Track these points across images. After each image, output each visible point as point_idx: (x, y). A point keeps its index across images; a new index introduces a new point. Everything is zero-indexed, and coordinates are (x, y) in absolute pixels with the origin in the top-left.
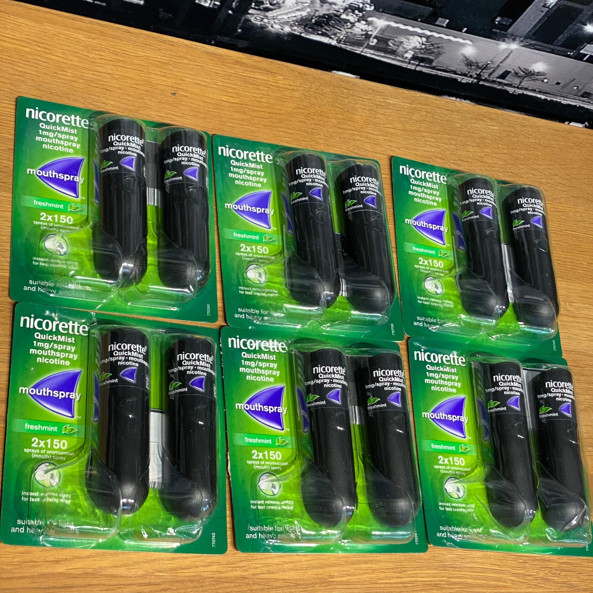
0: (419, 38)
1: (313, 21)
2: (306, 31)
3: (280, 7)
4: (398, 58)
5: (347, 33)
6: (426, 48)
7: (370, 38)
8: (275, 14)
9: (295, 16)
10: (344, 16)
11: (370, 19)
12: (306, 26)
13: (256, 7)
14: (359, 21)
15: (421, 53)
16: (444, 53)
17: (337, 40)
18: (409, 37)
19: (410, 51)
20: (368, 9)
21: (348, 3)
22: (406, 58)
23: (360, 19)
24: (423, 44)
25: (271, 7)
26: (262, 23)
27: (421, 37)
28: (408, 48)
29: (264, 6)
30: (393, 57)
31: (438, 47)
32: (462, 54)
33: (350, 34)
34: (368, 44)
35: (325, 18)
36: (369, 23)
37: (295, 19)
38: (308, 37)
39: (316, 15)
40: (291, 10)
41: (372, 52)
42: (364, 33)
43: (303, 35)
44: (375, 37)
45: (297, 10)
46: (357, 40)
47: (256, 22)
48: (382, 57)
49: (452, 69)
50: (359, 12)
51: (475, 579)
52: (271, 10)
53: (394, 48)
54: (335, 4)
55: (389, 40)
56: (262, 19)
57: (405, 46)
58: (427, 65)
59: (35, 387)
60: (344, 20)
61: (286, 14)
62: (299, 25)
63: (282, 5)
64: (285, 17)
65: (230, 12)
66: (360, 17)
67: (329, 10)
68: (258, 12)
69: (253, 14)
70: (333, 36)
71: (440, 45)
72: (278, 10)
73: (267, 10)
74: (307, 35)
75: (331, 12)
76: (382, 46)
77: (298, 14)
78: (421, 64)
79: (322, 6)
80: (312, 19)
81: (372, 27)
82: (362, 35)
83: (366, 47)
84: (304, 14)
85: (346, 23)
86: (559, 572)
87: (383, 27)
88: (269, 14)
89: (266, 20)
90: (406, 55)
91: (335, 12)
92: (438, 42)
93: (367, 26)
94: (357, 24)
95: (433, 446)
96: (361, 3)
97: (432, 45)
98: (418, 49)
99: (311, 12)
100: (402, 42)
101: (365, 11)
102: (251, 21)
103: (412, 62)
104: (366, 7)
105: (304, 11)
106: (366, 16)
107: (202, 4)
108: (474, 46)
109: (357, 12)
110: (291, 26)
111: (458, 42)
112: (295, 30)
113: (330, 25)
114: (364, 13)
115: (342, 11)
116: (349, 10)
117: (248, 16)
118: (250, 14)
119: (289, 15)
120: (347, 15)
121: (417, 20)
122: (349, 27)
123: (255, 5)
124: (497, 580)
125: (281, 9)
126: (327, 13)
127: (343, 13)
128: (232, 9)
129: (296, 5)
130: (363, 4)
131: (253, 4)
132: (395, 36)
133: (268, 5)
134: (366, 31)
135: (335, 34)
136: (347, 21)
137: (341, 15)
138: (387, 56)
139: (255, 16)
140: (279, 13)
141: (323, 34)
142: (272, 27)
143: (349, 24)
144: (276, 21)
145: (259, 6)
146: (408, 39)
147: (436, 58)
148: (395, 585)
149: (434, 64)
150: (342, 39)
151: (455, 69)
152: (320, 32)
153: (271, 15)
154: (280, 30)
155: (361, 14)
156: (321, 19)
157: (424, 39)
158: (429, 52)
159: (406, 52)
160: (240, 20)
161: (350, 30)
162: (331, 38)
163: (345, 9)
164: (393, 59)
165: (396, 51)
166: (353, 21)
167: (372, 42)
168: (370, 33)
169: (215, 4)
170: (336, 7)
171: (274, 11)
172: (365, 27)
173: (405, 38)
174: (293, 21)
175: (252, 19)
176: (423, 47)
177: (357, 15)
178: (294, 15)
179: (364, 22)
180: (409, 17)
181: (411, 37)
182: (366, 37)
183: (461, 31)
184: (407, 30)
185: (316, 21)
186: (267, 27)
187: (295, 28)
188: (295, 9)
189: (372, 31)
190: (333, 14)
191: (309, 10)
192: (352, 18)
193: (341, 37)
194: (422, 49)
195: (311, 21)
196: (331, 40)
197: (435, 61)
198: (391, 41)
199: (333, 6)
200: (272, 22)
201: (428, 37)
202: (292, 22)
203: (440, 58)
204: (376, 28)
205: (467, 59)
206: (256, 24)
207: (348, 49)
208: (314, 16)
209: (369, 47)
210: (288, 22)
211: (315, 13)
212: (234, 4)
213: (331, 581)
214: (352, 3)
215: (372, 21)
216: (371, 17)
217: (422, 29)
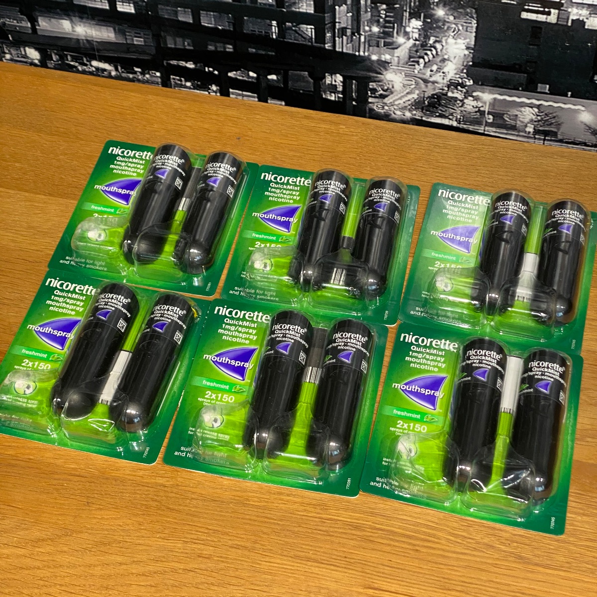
0: (530, 109)
1: (426, 102)
2: (425, 114)
3: (392, 93)
4: (521, 134)
5: (462, 111)
6: (542, 119)
7: (484, 115)
8: (391, 101)
9: (409, 100)
10: (450, 94)
11: (475, 94)
12: (422, 109)
13: (373, 95)
14: (466, 98)
15: (541, 126)
16: (562, 123)
17: (456, 121)
18: (520, 109)
19: (529, 125)
20: (468, 83)
21: (448, 80)
22: (529, 132)
23: (467, 95)
24: (538, 116)
25: (384, 93)
26: (384, 111)
27: (532, 107)
28: (526, 120)
29: (379, 93)
30: (517, 133)
31: (554, 117)
32: (582, 122)
33: (464, 112)
34: (486, 122)
35: (435, 98)
36: (476, 99)
37: (410, 103)
38: (429, 120)
39: (426, 96)
40: (402, 94)
41: (494, 129)
42: (477, 109)
43: (424, 119)
44: (489, 113)
45: (408, 93)
46: (474, 118)
47: (380, 111)
48: (506, 134)
49: (580, 140)
50: (462, 87)
51: (403, 529)
52: (386, 96)
53: (513, 123)
54: (437, 83)
55: (504, 114)
56: (383, 107)
57: (521, 119)
58: (553, 139)
59: (40, 326)
60: (452, 98)
61: (400, 98)
62: (416, 108)
63: (393, 89)
64: (401, 102)
65: (354, 103)
66: (465, 93)
67: (434, 89)
68: (377, 100)
69: (373, 103)
70: (451, 117)
71: (554, 115)
72: (391, 96)
73: (383, 97)
74: (428, 118)
75: (437, 91)
76: (500, 122)
77: (410, 97)
78: (547, 138)
79: (427, 86)
80: (424, 101)
81: (482, 102)
82: (476, 112)
83: (486, 125)
84: (416, 96)
85: (456, 101)
86: (509, 542)
87: (491, 101)
88: (386, 100)
89: (386, 108)
90: (528, 129)
91: (441, 91)
92: (551, 112)
93: (475, 102)
94: (466, 101)
95: (395, 411)
96: (459, 78)
97: (546, 114)
98: (535, 122)
99: (420, 93)
100: (517, 115)
101: (466, 86)
102: (375, 110)
103: (537, 136)
104: (466, 82)
105: (414, 93)
106: (470, 92)
107: (329, 98)
108: (589, 111)
109: (459, 87)
110: (410, 110)
111: (570, 108)
112: (415, 115)
113: (442, 105)
114: (466, 88)
115: (446, 89)
116: (452, 87)
117: (370, 105)
118: (371, 103)
119: (404, 100)
120: (453, 93)
121: (518, 90)
122: (460, 105)
123: (371, 93)
124: (429, 535)
125: (394, 94)
126: (434, 92)
127: (448, 90)
128: (354, 100)
129: (404, 89)
130: (462, 79)
131: (369, 92)
132: (508, 109)
133: (382, 92)
134: (477, 107)
135: (452, 114)
136: (456, 99)
137: (447, 93)
138: (510, 132)
139: (376, 104)
140: (394, 99)
141: (441, 116)
142: (395, 114)
143: (458, 102)
144: (396, 107)
145: (374, 94)
146: (521, 112)
147: (559, 129)
148: (312, 519)
149: (560, 137)
150: (460, 119)
151: (584, 141)
152: (437, 114)
153: (388, 102)
154: (403, 116)
155: (464, 90)
156: (432, 100)
157: (536, 110)
158: (547, 123)
159: (526, 126)
160: (366, 109)
161: (462, 109)
162: (450, 119)
163: (448, 87)
164: (517, 136)
165: (516, 126)
166: (461, 99)
167: (489, 119)
168: (482, 109)
169: (339, 97)
170: (440, 86)
171: (389, 97)
172: (475, 103)
173: (517, 111)
174: (409, 105)
175: (375, 108)
176: (539, 118)
177: (461, 91)
178: (407, 99)
179: (470, 98)
180: (510, 87)
181: (523, 109)
182: (481, 114)
183: (566, 96)
184: (514, 101)
185: (428, 102)
186: (391, 115)
187: (414, 112)
188: (405, 92)
189: (482, 106)
190: (440, 93)
191: (417, 92)
192: (458, 95)
193: (459, 117)
194: (539, 121)
195: (425, 103)
196: (451, 121)
197: (559, 133)
198: (505, 115)
199: (436, 84)
200: (393, 109)
201: (539, 107)
202: (409, 107)
203: (563, 129)
204: (485, 103)
205: (590, 128)
206: (380, 113)
207: (471, 129)
208: (424, 97)
209: (487, 124)
210: (406, 107)
211: (424, 94)
212: (354, 94)
213: (246, 504)
214: (451, 80)
215: (478, 96)
216: (475, 91)
217: (529, 99)
